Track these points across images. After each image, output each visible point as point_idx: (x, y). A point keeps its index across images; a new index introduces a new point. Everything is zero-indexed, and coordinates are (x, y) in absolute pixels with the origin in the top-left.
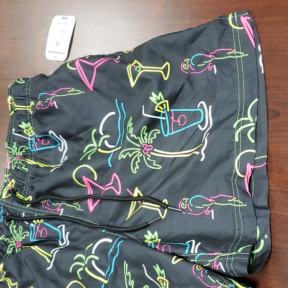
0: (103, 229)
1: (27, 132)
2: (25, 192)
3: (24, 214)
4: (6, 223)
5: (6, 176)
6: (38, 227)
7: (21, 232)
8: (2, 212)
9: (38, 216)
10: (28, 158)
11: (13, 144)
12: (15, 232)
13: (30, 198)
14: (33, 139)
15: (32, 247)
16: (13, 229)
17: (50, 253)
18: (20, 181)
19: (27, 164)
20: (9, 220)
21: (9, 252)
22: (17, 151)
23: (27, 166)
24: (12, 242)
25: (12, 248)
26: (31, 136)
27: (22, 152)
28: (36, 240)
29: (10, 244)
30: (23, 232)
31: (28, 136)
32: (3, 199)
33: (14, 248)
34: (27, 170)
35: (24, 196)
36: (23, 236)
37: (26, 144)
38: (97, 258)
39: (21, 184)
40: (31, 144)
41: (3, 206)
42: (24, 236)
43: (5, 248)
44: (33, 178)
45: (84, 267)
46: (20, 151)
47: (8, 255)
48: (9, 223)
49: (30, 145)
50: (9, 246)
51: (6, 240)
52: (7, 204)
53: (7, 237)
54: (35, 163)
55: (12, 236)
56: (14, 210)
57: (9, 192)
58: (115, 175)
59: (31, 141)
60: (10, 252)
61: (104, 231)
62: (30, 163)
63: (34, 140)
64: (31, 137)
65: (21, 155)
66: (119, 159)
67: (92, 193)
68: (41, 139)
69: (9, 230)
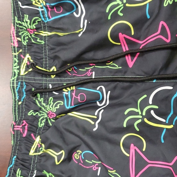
0: (153, 79)
1: (36, 3)
2: (46, 64)
3: (50, 86)
4: (32, 98)
5: (15, 54)
6: (74, 94)
7: (52, 103)
8: (25, 88)
9: (67, 84)
10: (42, 30)
11: (23, 18)
12: (44, 104)
13: (54, 69)
14: (44, 9)
15: (70, 114)
16: (40, 102)
17: (94, 115)
18: (37, 54)
19: (42, 36)
20: (35, 95)
21: (41, 125)
22: (30, 24)
23: (41, 38)
24: (42, 115)
25: (44, 121)
26: (41, 6)
27: (35, 24)
28: (73, 106)
29: (40, 117)
30: (54, 102)
31: (38, 7)
32: (23, 76)
33: (47, 120)
34: (43, 42)
35: (45, 68)
36: (56, 106)
37: (38, 15)
38: (157, 107)
39: (39, 58)
40: (43, 14)
41: (26, 82)
42: (58, 105)
43: (35, 123)
44: (52, 49)
45: (143, 119)
46: (33, 23)
47: (41, 128)
48: (35, 97)
49: (42, 16)
50: (40, 120)
51: (34, 115)
52: (29, 79)
53: (35, 111)
54: (50, 34)
55: (40, 109)
56: (39, 83)
57: (28, 67)
58: (162, 23)
59: (42, 11)
60: (43, 124)
61: (154, 81)
62: (44, 35)
63: (46, 10)
64: (42, 8)
65: (35, 27)
66: (165, 5)
67: (127, 49)
68: (52, 7)
69: (36, 104)
